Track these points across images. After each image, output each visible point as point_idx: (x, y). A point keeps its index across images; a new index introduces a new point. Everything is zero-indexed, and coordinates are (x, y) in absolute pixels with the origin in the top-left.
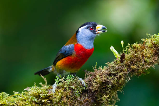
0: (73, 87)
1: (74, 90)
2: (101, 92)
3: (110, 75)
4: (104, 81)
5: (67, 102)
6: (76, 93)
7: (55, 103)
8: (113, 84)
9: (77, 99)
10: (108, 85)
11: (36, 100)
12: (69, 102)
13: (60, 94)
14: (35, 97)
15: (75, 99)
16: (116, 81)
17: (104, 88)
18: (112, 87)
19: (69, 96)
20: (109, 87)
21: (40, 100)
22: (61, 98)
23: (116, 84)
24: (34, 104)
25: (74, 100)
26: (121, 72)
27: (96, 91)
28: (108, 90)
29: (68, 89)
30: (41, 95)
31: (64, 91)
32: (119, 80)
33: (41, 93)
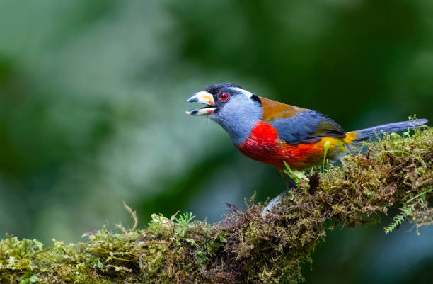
0: (192, 241)
1: (194, 248)
2: (257, 260)
3: (283, 223)
4: (267, 238)
5: (174, 277)
6: (198, 256)
7: (145, 275)
8: (289, 244)
9: (199, 272)
10: (277, 244)
11: (100, 265)
12: (180, 275)
13: (159, 254)
14: (98, 259)
15: (194, 270)
16: (294, 237)
17: (265, 251)
18: (286, 249)
19: (180, 261)
20: (277, 251)
21: (110, 266)
22: (161, 266)
23: (296, 245)
24: (95, 275)
25: (191, 272)
26: (306, 217)
27: (243, 258)
28: (274, 256)
29: (180, 244)
30: (111, 253)
31: (171, 248)
32: (300, 235)
33: (115, 250)
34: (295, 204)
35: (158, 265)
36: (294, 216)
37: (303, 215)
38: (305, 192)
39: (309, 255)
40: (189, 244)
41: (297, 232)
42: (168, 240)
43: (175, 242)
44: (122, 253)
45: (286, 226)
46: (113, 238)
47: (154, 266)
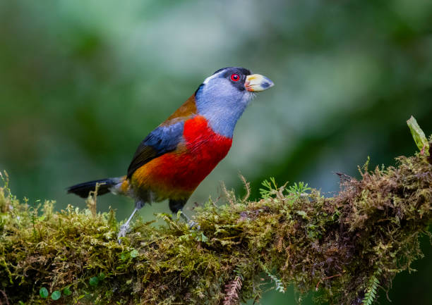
0: (303, 214)
1: (305, 221)
2: (372, 233)
3: (400, 192)
4: (380, 208)
5: (284, 252)
6: (310, 229)
7: (254, 250)
8: (406, 216)
9: (311, 246)
10: (394, 216)
11: (204, 239)
12: (290, 250)
13: (269, 228)
14: (202, 233)
15: (306, 244)
16: (412, 209)
17: (381, 224)
18: (403, 222)
19: (291, 235)
20: (394, 224)
21: (216, 239)
22: (271, 241)
23: (414, 217)
24: (199, 249)
25: (303, 247)
26: (425, 187)
27: (357, 230)
28: (391, 229)
29: (290, 217)
30: (217, 226)
31: (282, 220)
32: (418, 207)
33: (220, 222)
34: (413, 173)
35: (268, 239)
36: (412, 187)
37: (422, 185)
38: (425, 161)
39: (428, 228)
40: (300, 216)
41: (415, 203)
42: (278, 213)
43: (285, 214)
44: (228, 226)
45: (403, 197)
46: (220, 210)
47: (263, 240)
